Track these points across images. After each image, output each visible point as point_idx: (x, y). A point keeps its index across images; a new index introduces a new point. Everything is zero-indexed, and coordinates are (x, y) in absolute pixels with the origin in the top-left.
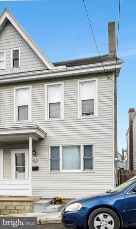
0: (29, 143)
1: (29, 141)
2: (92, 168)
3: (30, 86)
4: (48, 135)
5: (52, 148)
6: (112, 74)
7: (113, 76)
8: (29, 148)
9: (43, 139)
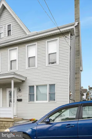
0: (11, 85)
1: (11, 83)
2: (54, 100)
3: (17, 47)
4: (27, 79)
5: (30, 87)
6: (68, 34)
7: (70, 35)
8: (11, 87)
9: (24, 81)
